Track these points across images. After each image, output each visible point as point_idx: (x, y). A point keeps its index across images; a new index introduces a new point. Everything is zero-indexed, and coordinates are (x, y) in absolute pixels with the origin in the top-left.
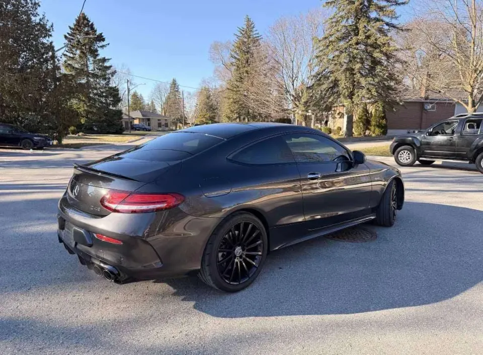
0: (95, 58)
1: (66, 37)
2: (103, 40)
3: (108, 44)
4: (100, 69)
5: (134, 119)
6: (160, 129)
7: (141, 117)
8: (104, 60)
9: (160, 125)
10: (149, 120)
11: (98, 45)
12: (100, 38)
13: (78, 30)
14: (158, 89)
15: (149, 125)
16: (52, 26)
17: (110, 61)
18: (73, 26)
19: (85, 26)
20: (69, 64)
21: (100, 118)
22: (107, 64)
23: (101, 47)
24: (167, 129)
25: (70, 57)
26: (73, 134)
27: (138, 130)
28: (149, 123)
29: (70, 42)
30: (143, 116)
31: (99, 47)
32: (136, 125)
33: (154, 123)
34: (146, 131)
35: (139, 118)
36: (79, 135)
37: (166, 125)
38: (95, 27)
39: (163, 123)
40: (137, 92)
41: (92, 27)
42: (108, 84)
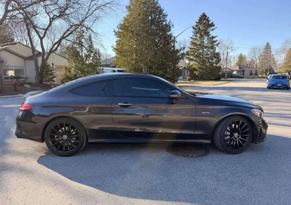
0: (208, 37)
1: (193, 28)
2: (214, 26)
3: (216, 28)
4: (210, 43)
5: (233, 71)
6: (251, 77)
7: (238, 69)
8: (213, 37)
9: (251, 74)
10: (243, 71)
11: (211, 29)
12: (212, 25)
13: (200, 23)
14: (254, 50)
15: (243, 75)
16: (173, 25)
17: (217, 37)
18: (198, 21)
19: (204, 20)
20: (194, 43)
21: (207, 71)
22: (214, 40)
23: (212, 30)
24: (256, 76)
25: (194, 38)
26: (189, 81)
27: (235, 78)
28: (243, 73)
29: (195, 30)
30: (240, 69)
31: (210, 30)
32: (234, 74)
33: (247, 73)
34: (240, 78)
35: (237, 70)
36: (191, 81)
37: (256, 74)
38: (210, 19)
39: (254, 72)
40: (242, 54)
41: (208, 20)
42: (214, 51)
